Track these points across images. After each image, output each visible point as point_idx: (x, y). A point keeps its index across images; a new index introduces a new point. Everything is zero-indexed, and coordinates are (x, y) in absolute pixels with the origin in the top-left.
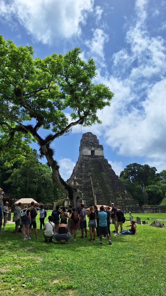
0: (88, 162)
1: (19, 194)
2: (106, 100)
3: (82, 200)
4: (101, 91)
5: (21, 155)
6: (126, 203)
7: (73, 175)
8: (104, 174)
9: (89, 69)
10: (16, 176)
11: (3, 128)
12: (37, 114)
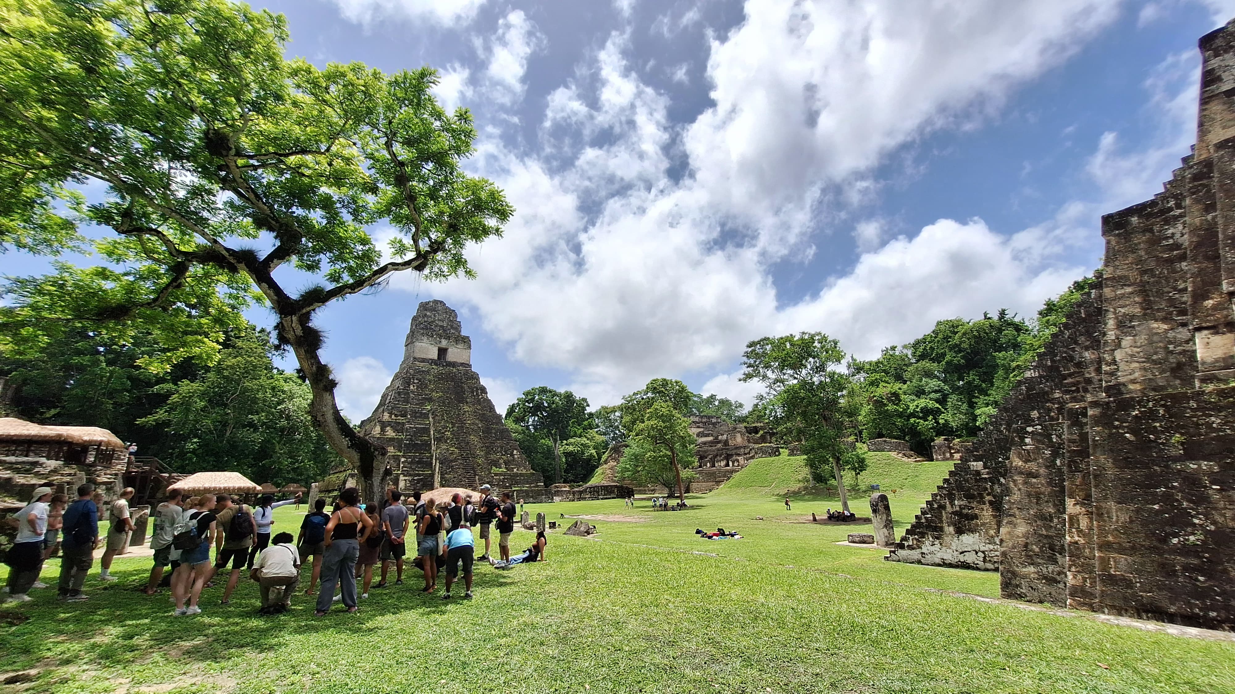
0: (428, 377)
1: (191, 459)
2: (491, 222)
3: (398, 475)
4: (483, 195)
5: (206, 340)
6: (514, 479)
7: (381, 409)
8: (466, 408)
9: (454, 131)
10: (186, 404)
11: (143, 244)
12: (277, 221)
